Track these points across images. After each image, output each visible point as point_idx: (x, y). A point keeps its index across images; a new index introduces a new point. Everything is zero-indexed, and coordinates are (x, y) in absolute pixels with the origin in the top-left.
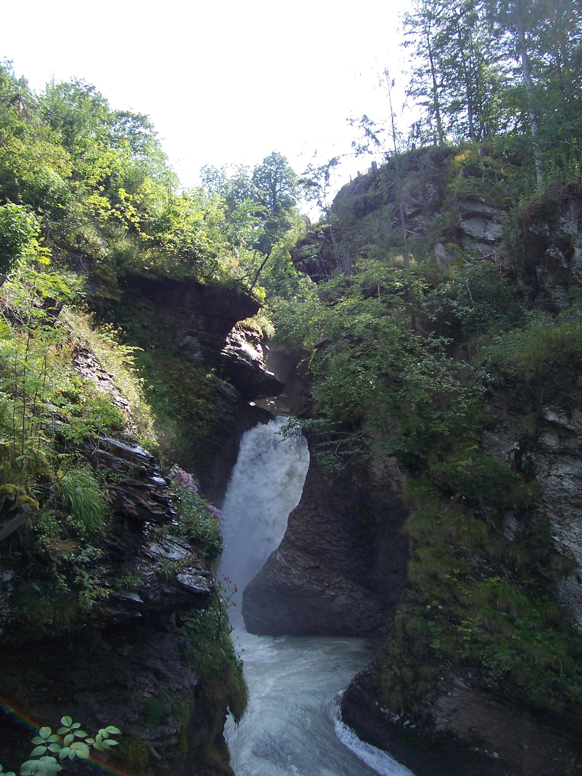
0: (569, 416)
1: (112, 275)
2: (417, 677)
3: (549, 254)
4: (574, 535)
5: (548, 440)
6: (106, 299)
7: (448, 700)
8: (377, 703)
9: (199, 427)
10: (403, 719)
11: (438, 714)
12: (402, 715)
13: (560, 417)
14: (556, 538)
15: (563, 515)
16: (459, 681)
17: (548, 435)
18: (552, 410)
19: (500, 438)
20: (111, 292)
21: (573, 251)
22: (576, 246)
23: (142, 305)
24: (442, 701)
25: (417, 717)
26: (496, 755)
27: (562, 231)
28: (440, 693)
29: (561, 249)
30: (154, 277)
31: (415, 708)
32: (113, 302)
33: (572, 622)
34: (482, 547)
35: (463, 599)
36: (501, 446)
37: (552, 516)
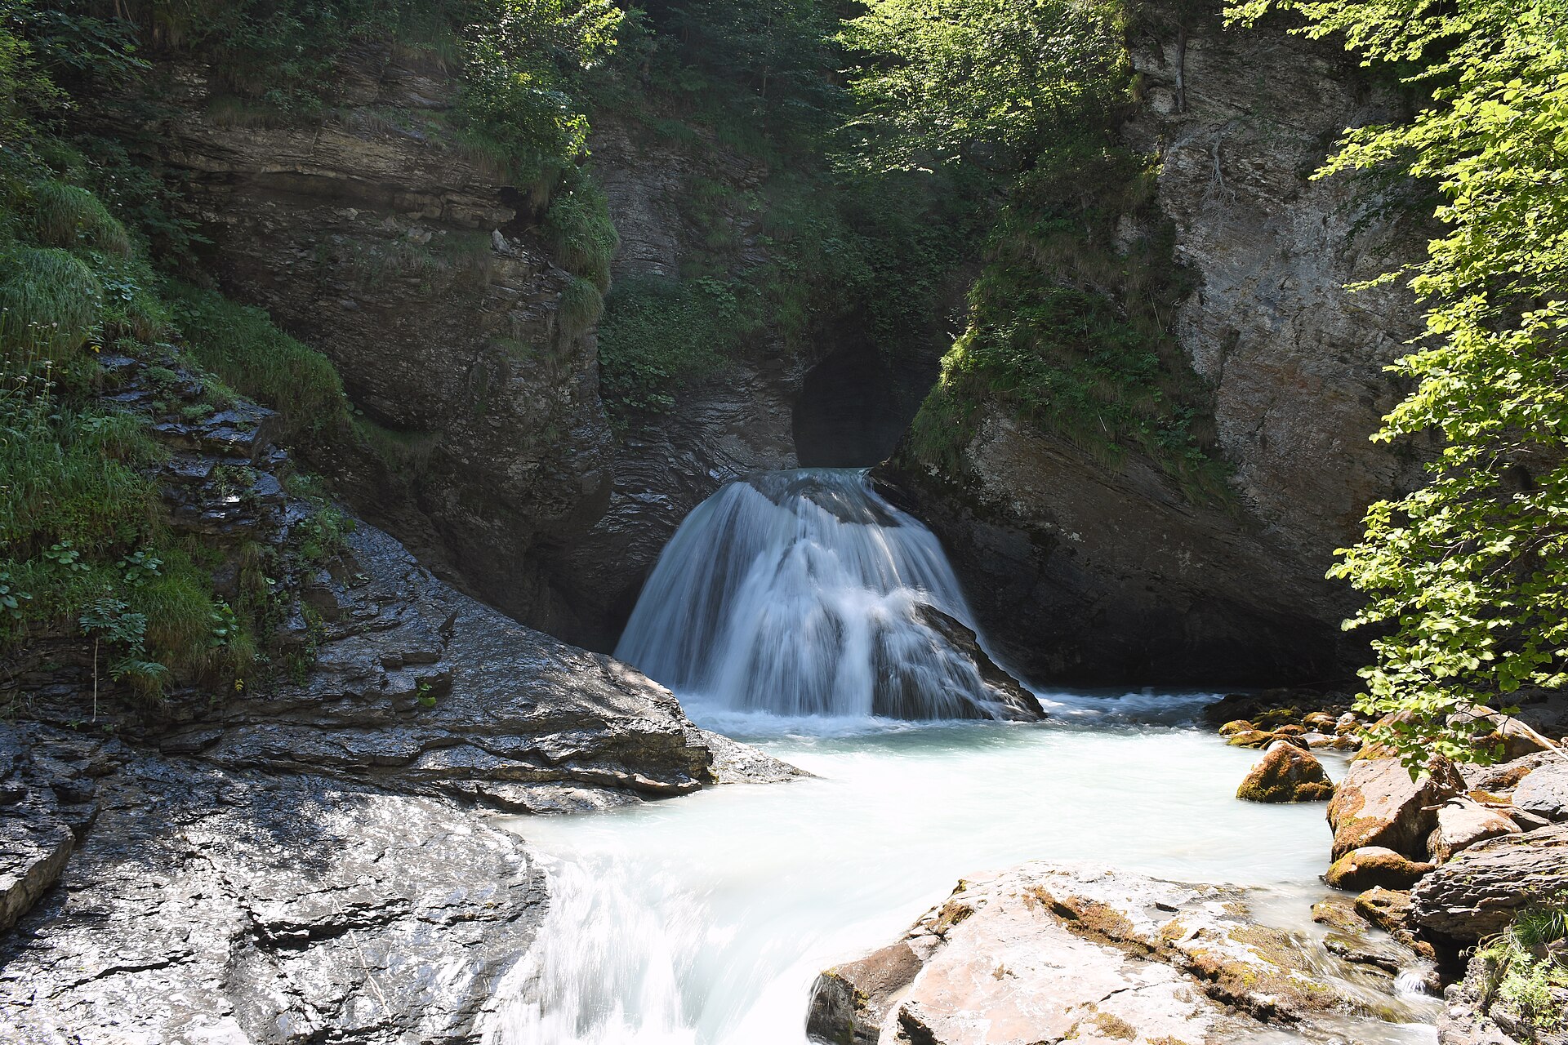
4: (1200, 239)
14: (1182, 248)
16: (1005, 423)
19: (1146, 129)
26: (1076, 536)
28: (987, 439)
33: (1189, 361)
34: (1070, 261)
36: (1147, 140)
37: (1176, 217)
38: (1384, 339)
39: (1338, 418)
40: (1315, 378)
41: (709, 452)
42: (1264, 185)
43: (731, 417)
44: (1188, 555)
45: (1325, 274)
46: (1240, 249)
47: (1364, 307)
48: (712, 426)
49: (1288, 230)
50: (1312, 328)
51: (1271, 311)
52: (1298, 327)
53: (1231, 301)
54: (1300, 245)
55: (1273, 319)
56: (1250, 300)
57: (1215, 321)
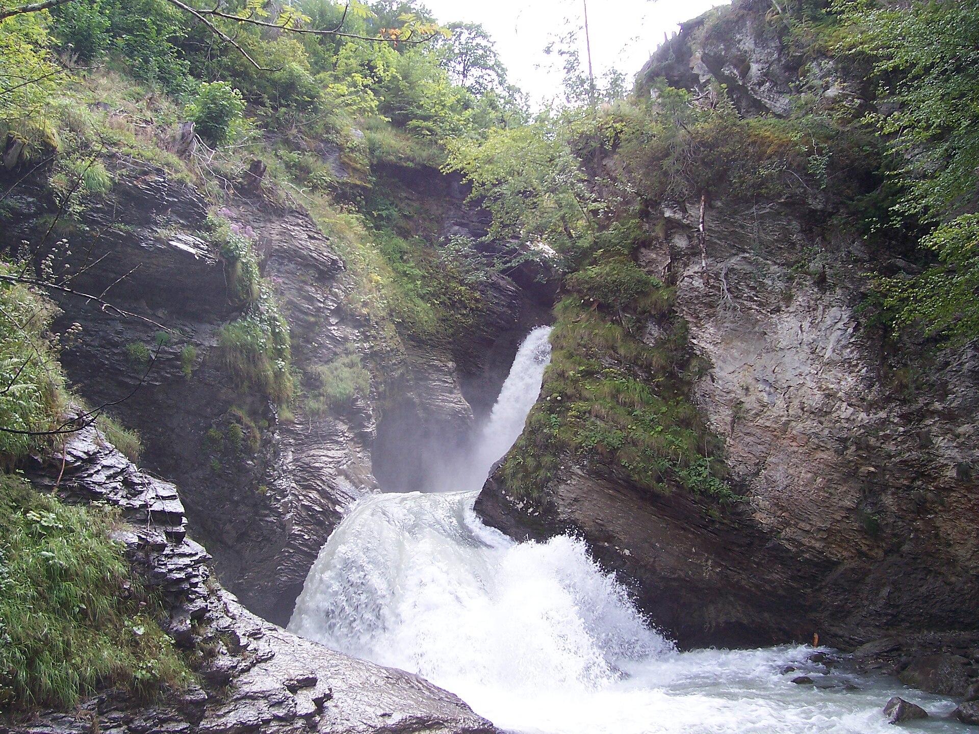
0: (685, 211)
1: (362, 161)
2: (538, 467)
3: (724, 73)
4: (709, 336)
5: (678, 241)
6: (356, 186)
7: (567, 488)
8: (503, 492)
9: (463, 315)
10: (526, 507)
11: (561, 502)
12: (525, 502)
13: (675, 212)
14: (695, 341)
15: (698, 317)
16: (576, 469)
17: (677, 236)
18: (667, 206)
19: (657, 254)
20: (361, 179)
21: (749, 68)
22: (753, 62)
23: (405, 195)
24: (562, 488)
25: (538, 503)
26: (627, 552)
27: (739, 49)
28: (561, 481)
29: (736, 67)
30: (411, 164)
31: (535, 494)
32: (364, 188)
33: (706, 422)
34: (614, 348)
35: (586, 394)
36: (658, 262)
37: (689, 318)
38: (846, 409)
39: (820, 463)
40: (802, 436)
41: (332, 492)
42: (756, 301)
43: (339, 462)
44: (710, 563)
45: (804, 363)
46: (739, 344)
47: (832, 386)
48: (327, 469)
49: (774, 332)
50: (798, 400)
51: (767, 389)
52: (787, 399)
53: (735, 380)
54: (785, 343)
55: (769, 394)
56: (750, 380)
57: (725, 394)
